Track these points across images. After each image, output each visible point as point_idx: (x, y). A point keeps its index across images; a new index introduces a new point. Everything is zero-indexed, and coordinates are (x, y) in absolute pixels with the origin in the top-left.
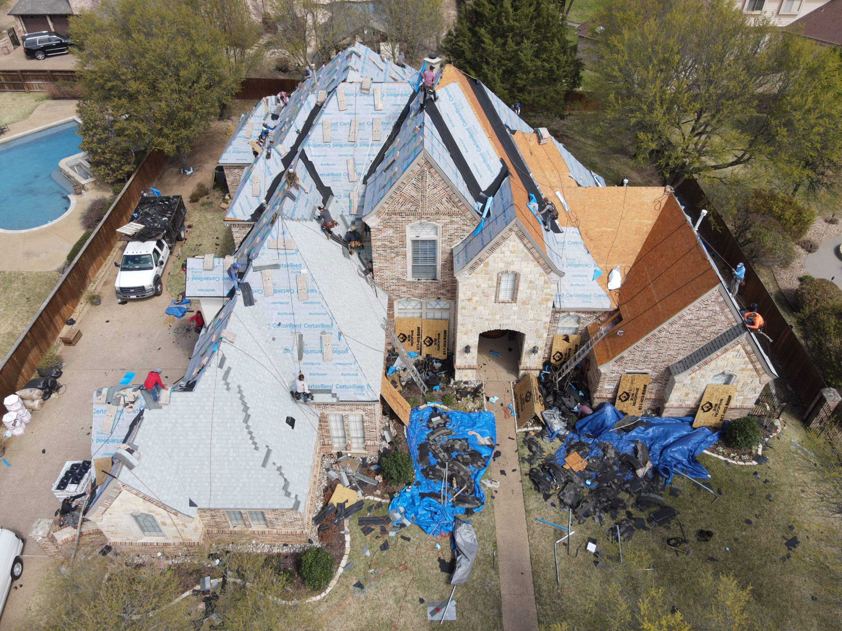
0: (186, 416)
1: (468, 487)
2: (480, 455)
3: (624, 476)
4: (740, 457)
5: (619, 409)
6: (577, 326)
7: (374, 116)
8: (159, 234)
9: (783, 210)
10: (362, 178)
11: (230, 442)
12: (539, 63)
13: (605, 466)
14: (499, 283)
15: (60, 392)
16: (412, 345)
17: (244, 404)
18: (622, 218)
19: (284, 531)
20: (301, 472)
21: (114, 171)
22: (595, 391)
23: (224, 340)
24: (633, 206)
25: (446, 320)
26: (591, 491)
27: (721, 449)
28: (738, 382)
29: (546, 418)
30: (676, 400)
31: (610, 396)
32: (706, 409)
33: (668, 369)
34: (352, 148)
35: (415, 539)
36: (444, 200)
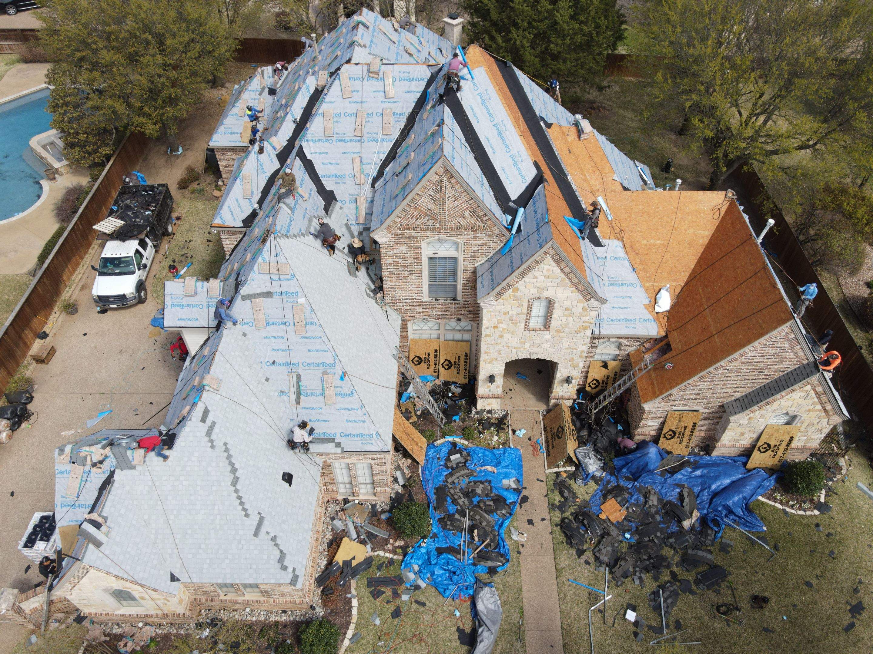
0: (165, 478)
1: (492, 541)
2: (505, 500)
3: (668, 527)
4: (800, 506)
5: (661, 448)
6: (618, 352)
7: (385, 105)
8: (140, 233)
9: (854, 207)
10: (370, 180)
11: (216, 508)
12: (577, 26)
13: (648, 515)
14: (529, 310)
15: (31, 421)
16: (428, 368)
17: (232, 464)
18: (674, 228)
19: (281, 599)
20: (300, 538)
21: (90, 154)
22: (637, 427)
23: (207, 388)
24: (688, 214)
25: (467, 341)
26: (631, 546)
27: (778, 496)
28: (803, 422)
29: (580, 457)
30: (730, 440)
31: (653, 433)
32: (762, 450)
33: (722, 408)
34: (358, 144)
35: (430, 604)
36: (467, 214)
